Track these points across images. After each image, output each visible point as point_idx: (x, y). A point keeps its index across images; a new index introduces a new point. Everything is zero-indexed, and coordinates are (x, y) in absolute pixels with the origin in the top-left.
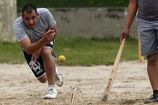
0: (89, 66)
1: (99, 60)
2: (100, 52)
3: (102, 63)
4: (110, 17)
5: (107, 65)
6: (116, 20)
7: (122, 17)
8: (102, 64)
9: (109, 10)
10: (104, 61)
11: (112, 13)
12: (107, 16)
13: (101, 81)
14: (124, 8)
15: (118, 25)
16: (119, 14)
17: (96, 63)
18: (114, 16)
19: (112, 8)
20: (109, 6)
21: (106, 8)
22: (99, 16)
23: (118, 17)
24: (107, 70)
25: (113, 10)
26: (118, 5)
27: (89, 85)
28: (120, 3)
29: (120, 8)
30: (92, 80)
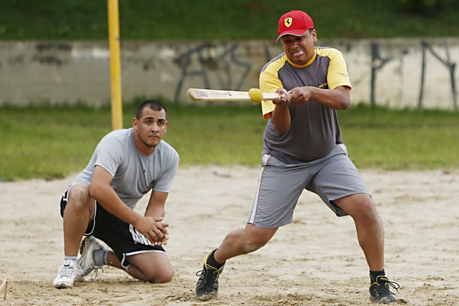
0: (10, 180)
1: (31, 168)
2: (29, 148)
3: (37, 175)
4: (42, 61)
5: (47, 180)
6: (53, 68)
7: (67, 62)
8: (37, 177)
9: (40, 48)
10: (41, 170)
11: (45, 54)
12: (35, 59)
13: (44, 227)
14: (69, 43)
15: (58, 79)
16: (61, 55)
17: (25, 175)
18: (49, 60)
19: (45, 42)
20: (38, 38)
21: (33, 44)
22: (19, 59)
23: (59, 63)
24: (50, 193)
25: (49, 47)
26: (58, 37)
27: (22, 239)
28: (61, 31)
29: (63, 42)
30: (25, 224)
